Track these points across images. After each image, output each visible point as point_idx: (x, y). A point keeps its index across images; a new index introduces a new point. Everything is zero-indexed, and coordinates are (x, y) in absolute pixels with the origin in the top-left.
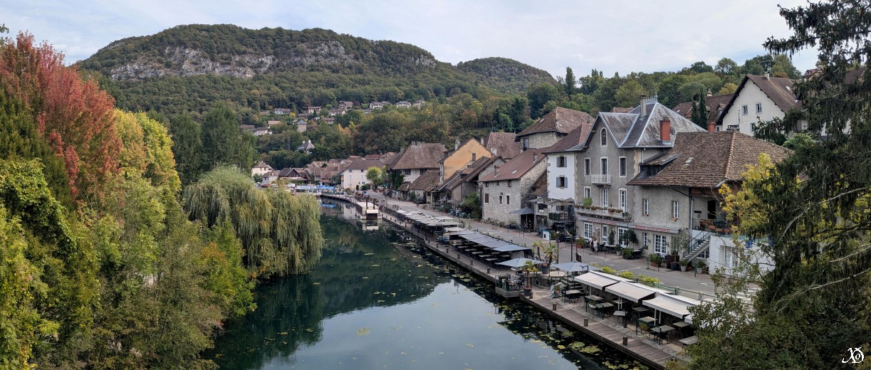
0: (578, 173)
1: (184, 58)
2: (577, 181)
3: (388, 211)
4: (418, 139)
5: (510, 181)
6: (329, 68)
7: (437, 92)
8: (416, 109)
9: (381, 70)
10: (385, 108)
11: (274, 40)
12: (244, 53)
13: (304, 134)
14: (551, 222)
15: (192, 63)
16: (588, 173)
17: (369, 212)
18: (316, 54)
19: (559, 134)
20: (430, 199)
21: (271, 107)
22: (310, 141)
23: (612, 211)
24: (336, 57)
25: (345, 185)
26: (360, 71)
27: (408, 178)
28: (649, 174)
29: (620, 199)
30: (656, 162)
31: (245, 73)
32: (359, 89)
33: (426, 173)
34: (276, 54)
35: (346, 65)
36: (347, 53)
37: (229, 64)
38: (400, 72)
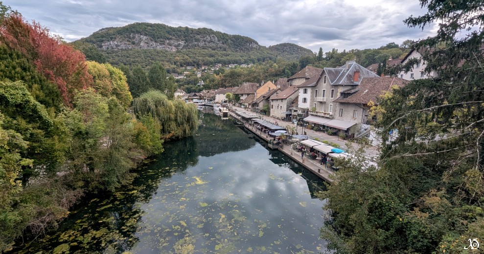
0: (312, 96)
1: (141, 40)
2: (311, 100)
3: (233, 111)
4: (248, 81)
5: (282, 99)
6: (211, 48)
7: (259, 60)
8: (248, 68)
9: (234, 49)
10: (236, 67)
11: (184, 33)
12: (171, 39)
13: (200, 78)
14: (298, 118)
15: (145, 43)
16: (316, 96)
17: (224, 111)
18: (205, 41)
19: (307, 79)
20: (250, 107)
21: (185, 66)
22: (202, 81)
23: (325, 114)
24: (214, 42)
25: (216, 100)
26: (225, 50)
27: (242, 98)
28: (344, 97)
29: (329, 108)
30: (349, 92)
31: (172, 49)
32: (224, 58)
33: (250, 96)
34: (186, 41)
35: (219, 47)
36: (219, 41)
37: (164, 44)
38: (243, 50)
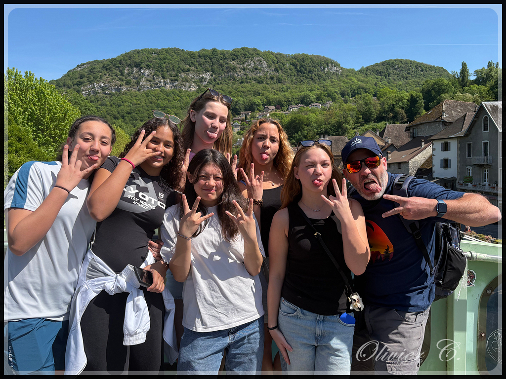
0: (461, 156)
1: (141, 76)
5: (399, 163)
7: (343, 94)
8: (325, 109)
9: (296, 79)
10: (300, 110)
11: (211, 59)
13: (239, 133)
15: (148, 80)
16: (469, 155)
19: (445, 123)
23: (493, 188)
24: (260, 70)
26: (279, 81)
29: (500, 177)
31: (190, 87)
34: (213, 71)
35: (269, 77)
36: (269, 66)
38: (312, 79)
